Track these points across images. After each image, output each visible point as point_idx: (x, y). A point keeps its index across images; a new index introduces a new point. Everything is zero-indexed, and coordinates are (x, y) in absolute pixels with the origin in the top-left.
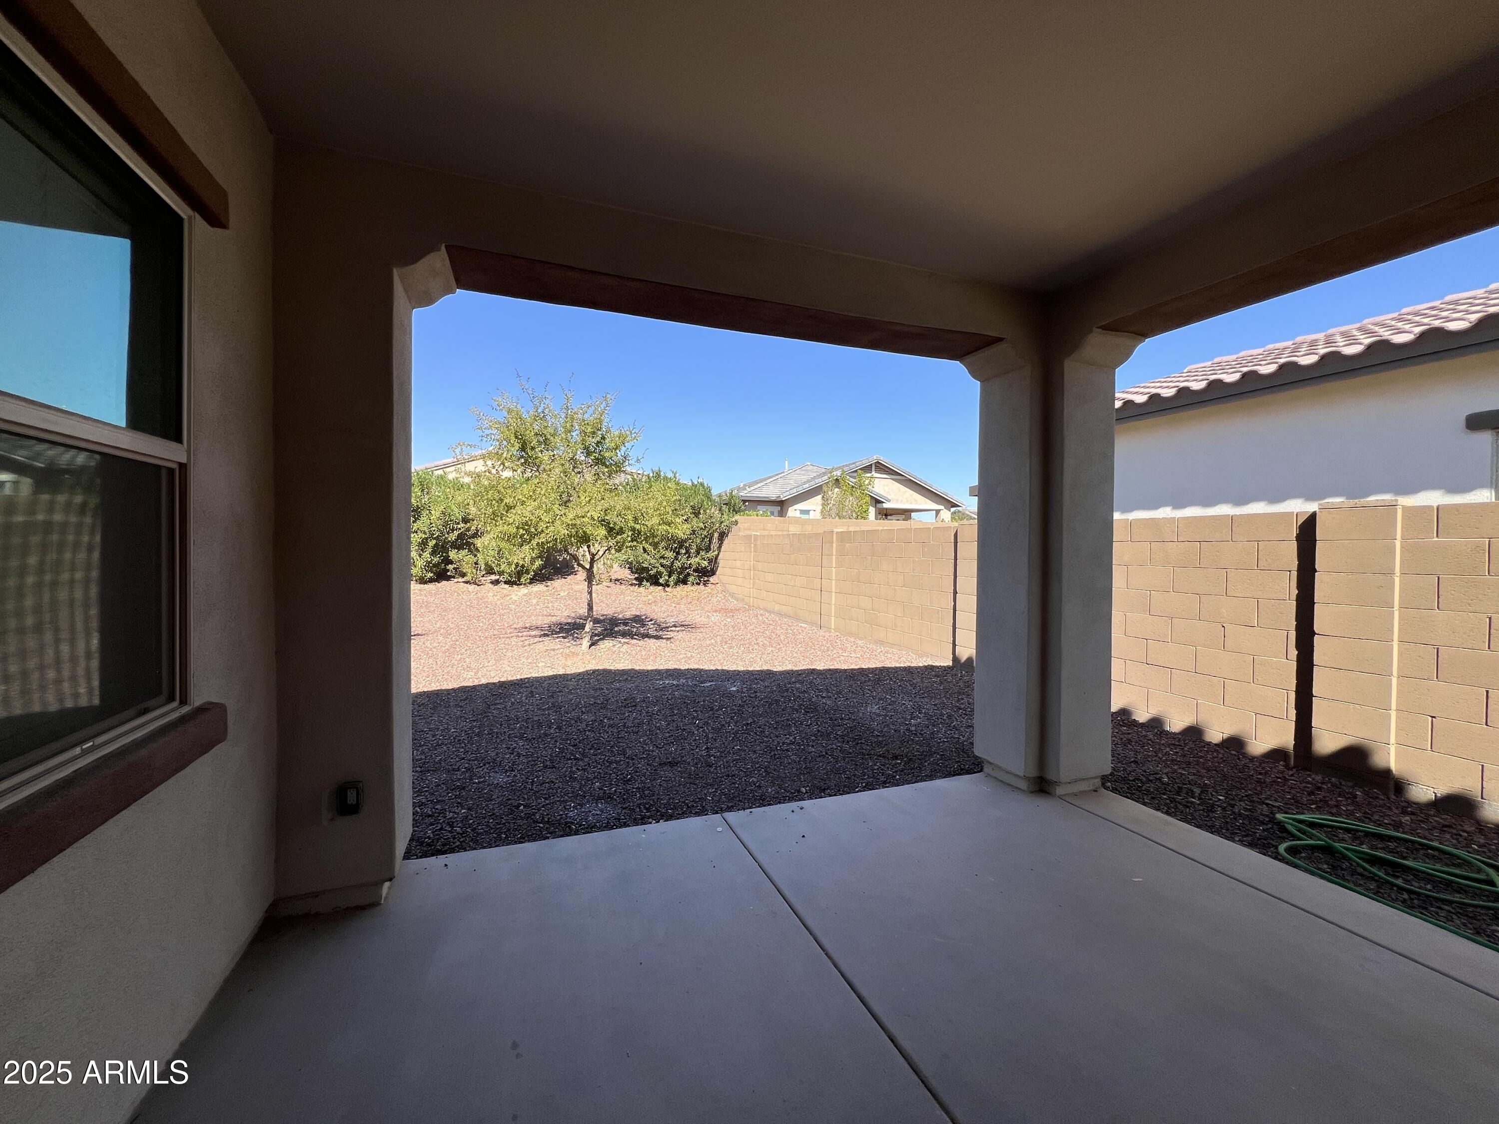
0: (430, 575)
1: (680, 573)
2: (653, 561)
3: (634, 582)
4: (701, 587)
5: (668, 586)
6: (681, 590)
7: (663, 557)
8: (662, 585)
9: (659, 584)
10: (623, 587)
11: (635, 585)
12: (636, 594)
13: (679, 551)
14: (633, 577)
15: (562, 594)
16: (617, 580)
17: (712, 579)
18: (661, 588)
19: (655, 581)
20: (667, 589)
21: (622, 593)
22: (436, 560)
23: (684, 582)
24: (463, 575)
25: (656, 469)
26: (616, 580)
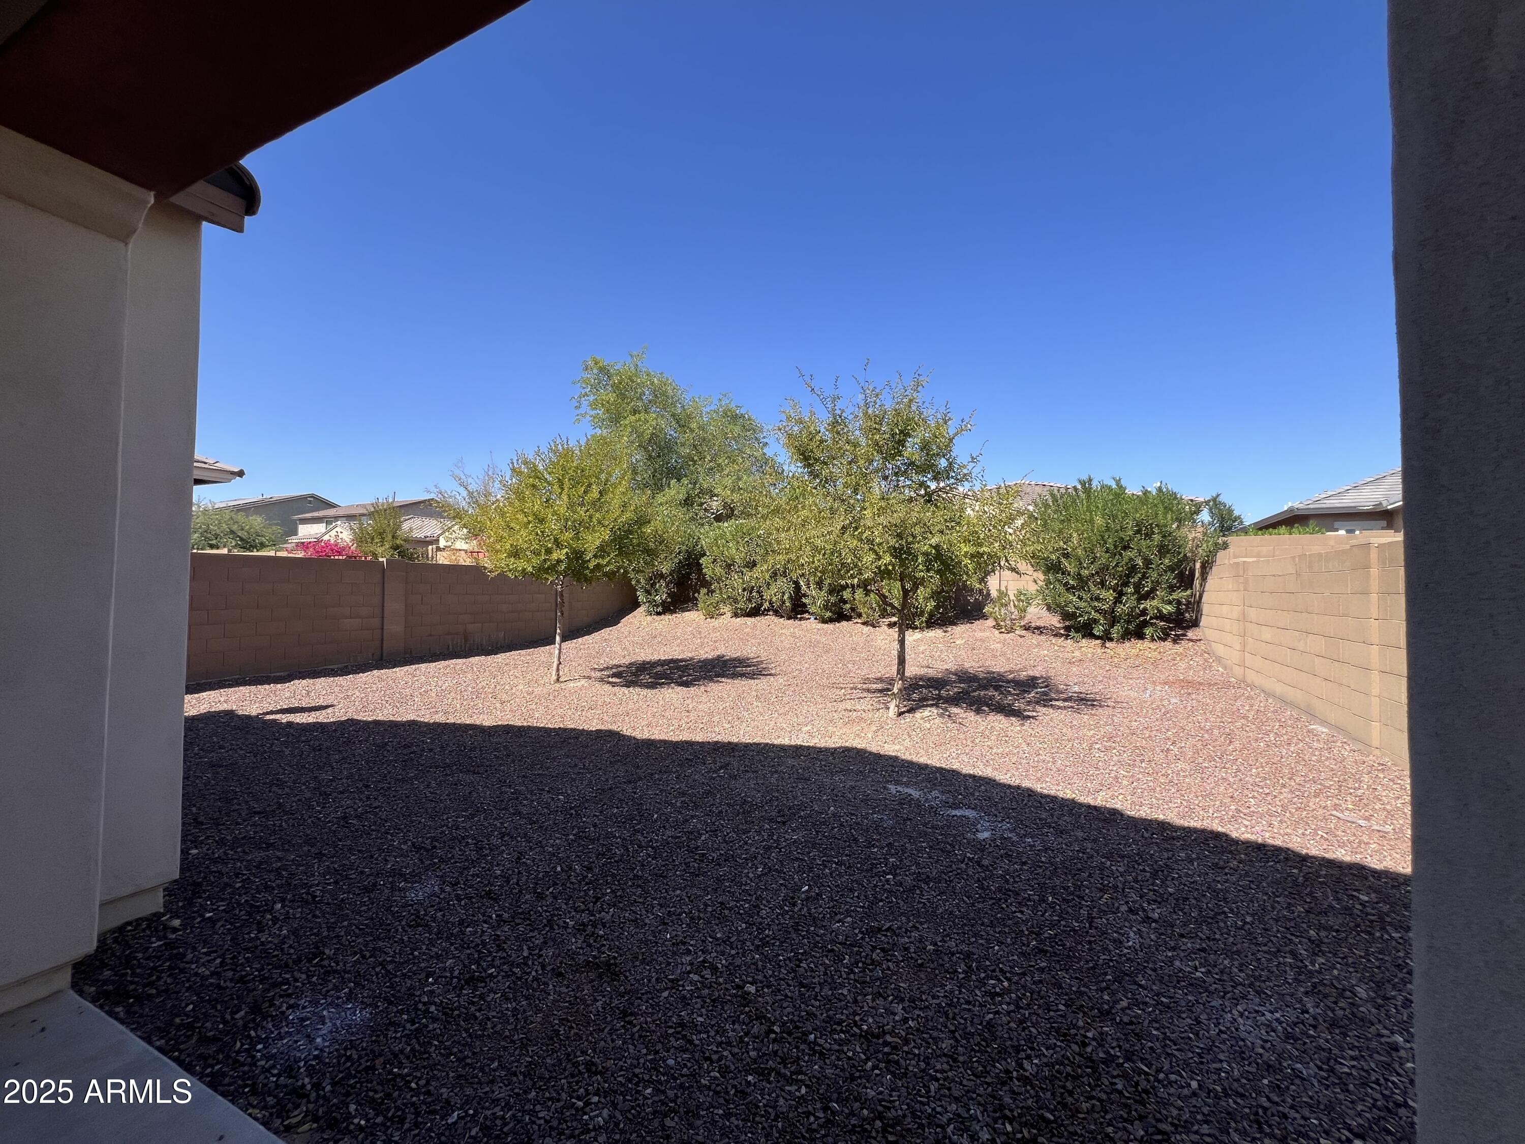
0: (828, 614)
1: (1128, 622)
2: (1082, 604)
3: (1062, 632)
4: (1168, 644)
5: (1111, 640)
6: (1134, 647)
7: (1098, 599)
8: (1097, 638)
9: (1093, 636)
10: (1043, 638)
11: (1062, 635)
12: (1056, 648)
13: (1122, 590)
14: (1061, 625)
15: (958, 642)
16: (1038, 628)
17: (1190, 634)
18: (1098, 642)
19: (1086, 630)
20: (1108, 644)
21: (1038, 645)
22: (833, 599)
23: (1140, 636)
24: (860, 615)
25: (1085, 477)
26: (1035, 628)
